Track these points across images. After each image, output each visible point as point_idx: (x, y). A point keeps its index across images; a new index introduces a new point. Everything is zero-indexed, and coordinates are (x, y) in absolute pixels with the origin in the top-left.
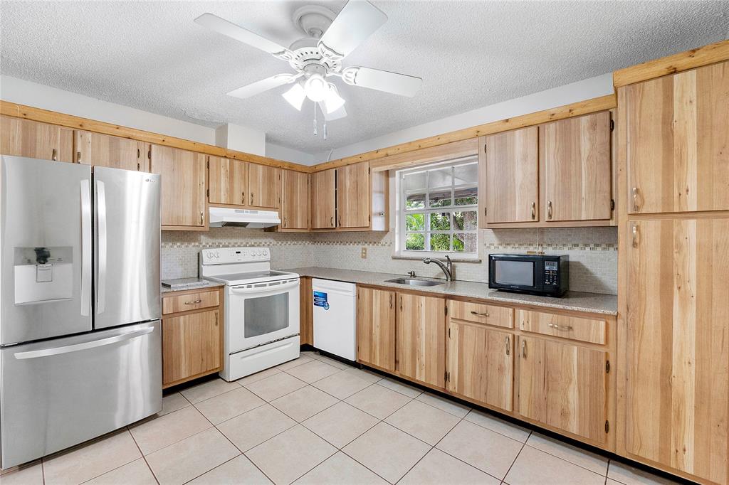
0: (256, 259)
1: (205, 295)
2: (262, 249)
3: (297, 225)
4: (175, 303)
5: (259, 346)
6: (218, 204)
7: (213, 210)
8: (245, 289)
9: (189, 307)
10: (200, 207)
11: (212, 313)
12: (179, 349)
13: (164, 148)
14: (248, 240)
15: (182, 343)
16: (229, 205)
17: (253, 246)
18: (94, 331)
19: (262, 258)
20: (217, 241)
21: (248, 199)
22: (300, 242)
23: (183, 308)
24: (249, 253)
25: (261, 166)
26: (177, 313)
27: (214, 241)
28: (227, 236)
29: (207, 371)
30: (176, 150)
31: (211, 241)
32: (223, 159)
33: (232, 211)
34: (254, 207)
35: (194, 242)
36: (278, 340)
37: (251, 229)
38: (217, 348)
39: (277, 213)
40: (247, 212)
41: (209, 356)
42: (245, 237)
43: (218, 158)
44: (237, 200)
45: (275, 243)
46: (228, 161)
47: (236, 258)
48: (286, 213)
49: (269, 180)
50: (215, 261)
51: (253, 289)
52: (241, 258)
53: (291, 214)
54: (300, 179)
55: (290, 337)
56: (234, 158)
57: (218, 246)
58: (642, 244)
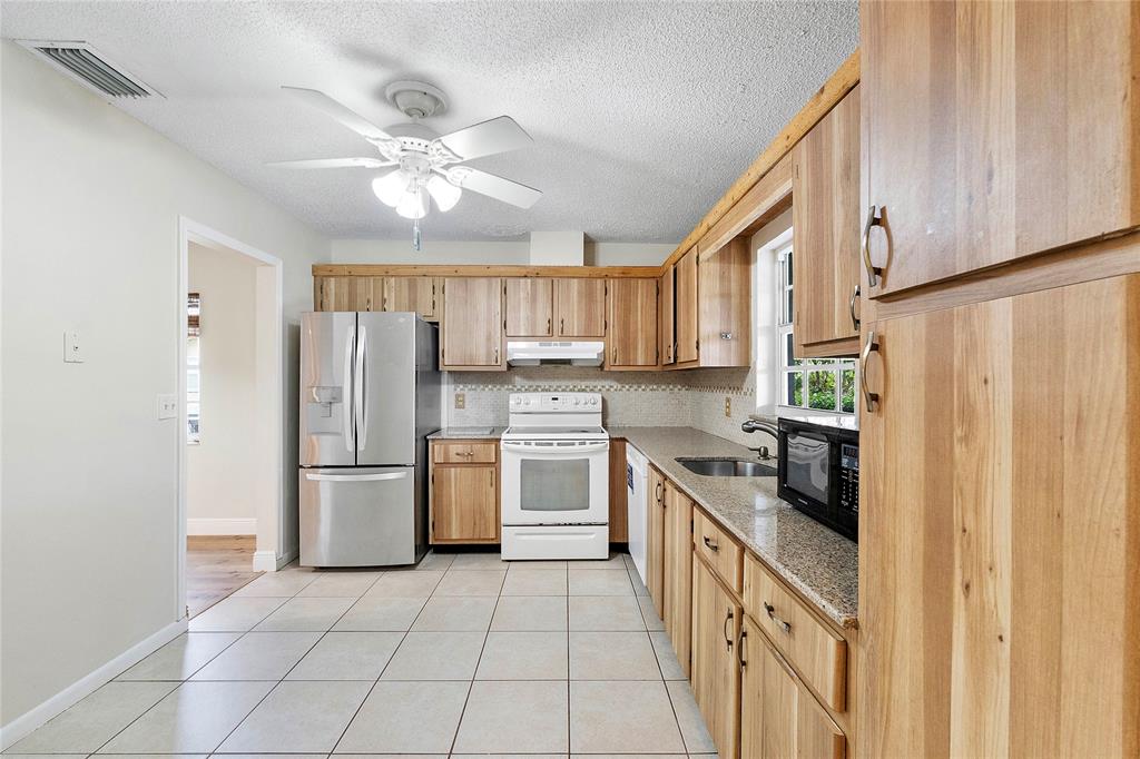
0: (580, 408)
1: (478, 447)
2: (589, 396)
3: (636, 360)
4: (446, 453)
5: (541, 525)
6: (516, 337)
7: (511, 345)
8: (522, 446)
9: (459, 459)
10: (495, 343)
11: (487, 471)
12: (450, 505)
13: (457, 279)
14: (576, 382)
15: (453, 499)
16: (531, 337)
17: (583, 390)
18: (356, 466)
19: (589, 407)
20: (534, 384)
21: (557, 327)
22: (663, 387)
23: (455, 459)
24: (569, 400)
25: (576, 280)
26: (447, 464)
27: (531, 383)
28: (547, 378)
29: (479, 539)
30: (469, 279)
31: (527, 383)
32: (522, 280)
33: (535, 344)
34: (565, 337)
35: (508, 384)
36: (570, 525)
37: (582, 367)
38: (493, 514)
39: (602, 343)
40: (556, 345)
41: (483, 522)
42: (572, 378)
43: (518, 280)
44: (542, 329)
45: (619, 386)
46: (529, 280)
47: (552, 406)
48: (616, 343)
49: (589, 296)
50: (523, 408)
51: (533, 447)
52: (558, 405)
53: (626, 344)
54: (642, 288)
55: (591, 525)
56: (538, 276)
57: (536, 390)
58: (890, 401)
